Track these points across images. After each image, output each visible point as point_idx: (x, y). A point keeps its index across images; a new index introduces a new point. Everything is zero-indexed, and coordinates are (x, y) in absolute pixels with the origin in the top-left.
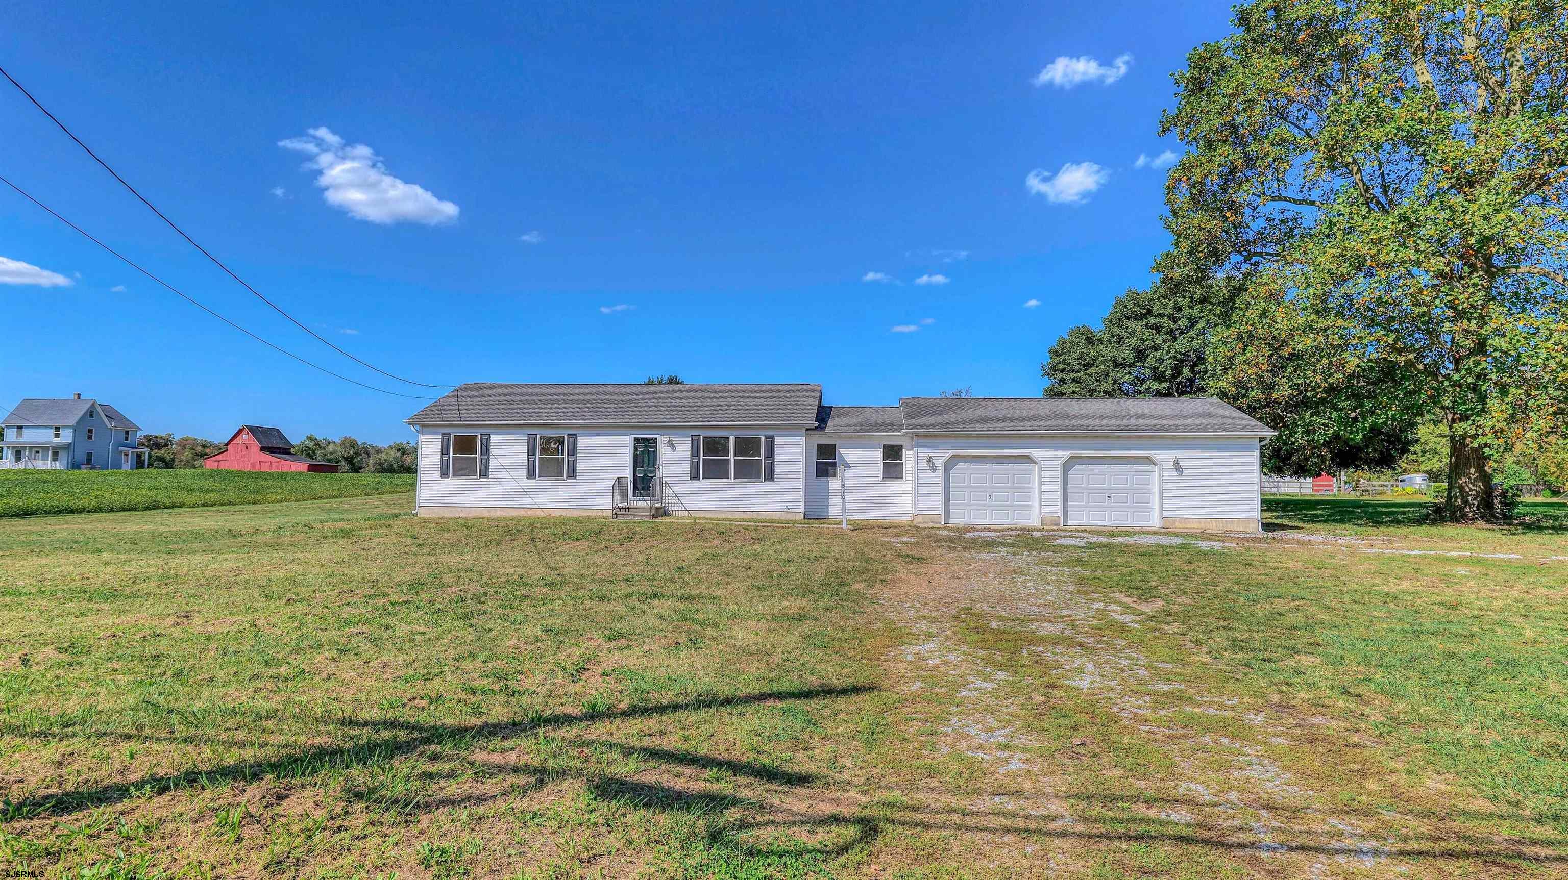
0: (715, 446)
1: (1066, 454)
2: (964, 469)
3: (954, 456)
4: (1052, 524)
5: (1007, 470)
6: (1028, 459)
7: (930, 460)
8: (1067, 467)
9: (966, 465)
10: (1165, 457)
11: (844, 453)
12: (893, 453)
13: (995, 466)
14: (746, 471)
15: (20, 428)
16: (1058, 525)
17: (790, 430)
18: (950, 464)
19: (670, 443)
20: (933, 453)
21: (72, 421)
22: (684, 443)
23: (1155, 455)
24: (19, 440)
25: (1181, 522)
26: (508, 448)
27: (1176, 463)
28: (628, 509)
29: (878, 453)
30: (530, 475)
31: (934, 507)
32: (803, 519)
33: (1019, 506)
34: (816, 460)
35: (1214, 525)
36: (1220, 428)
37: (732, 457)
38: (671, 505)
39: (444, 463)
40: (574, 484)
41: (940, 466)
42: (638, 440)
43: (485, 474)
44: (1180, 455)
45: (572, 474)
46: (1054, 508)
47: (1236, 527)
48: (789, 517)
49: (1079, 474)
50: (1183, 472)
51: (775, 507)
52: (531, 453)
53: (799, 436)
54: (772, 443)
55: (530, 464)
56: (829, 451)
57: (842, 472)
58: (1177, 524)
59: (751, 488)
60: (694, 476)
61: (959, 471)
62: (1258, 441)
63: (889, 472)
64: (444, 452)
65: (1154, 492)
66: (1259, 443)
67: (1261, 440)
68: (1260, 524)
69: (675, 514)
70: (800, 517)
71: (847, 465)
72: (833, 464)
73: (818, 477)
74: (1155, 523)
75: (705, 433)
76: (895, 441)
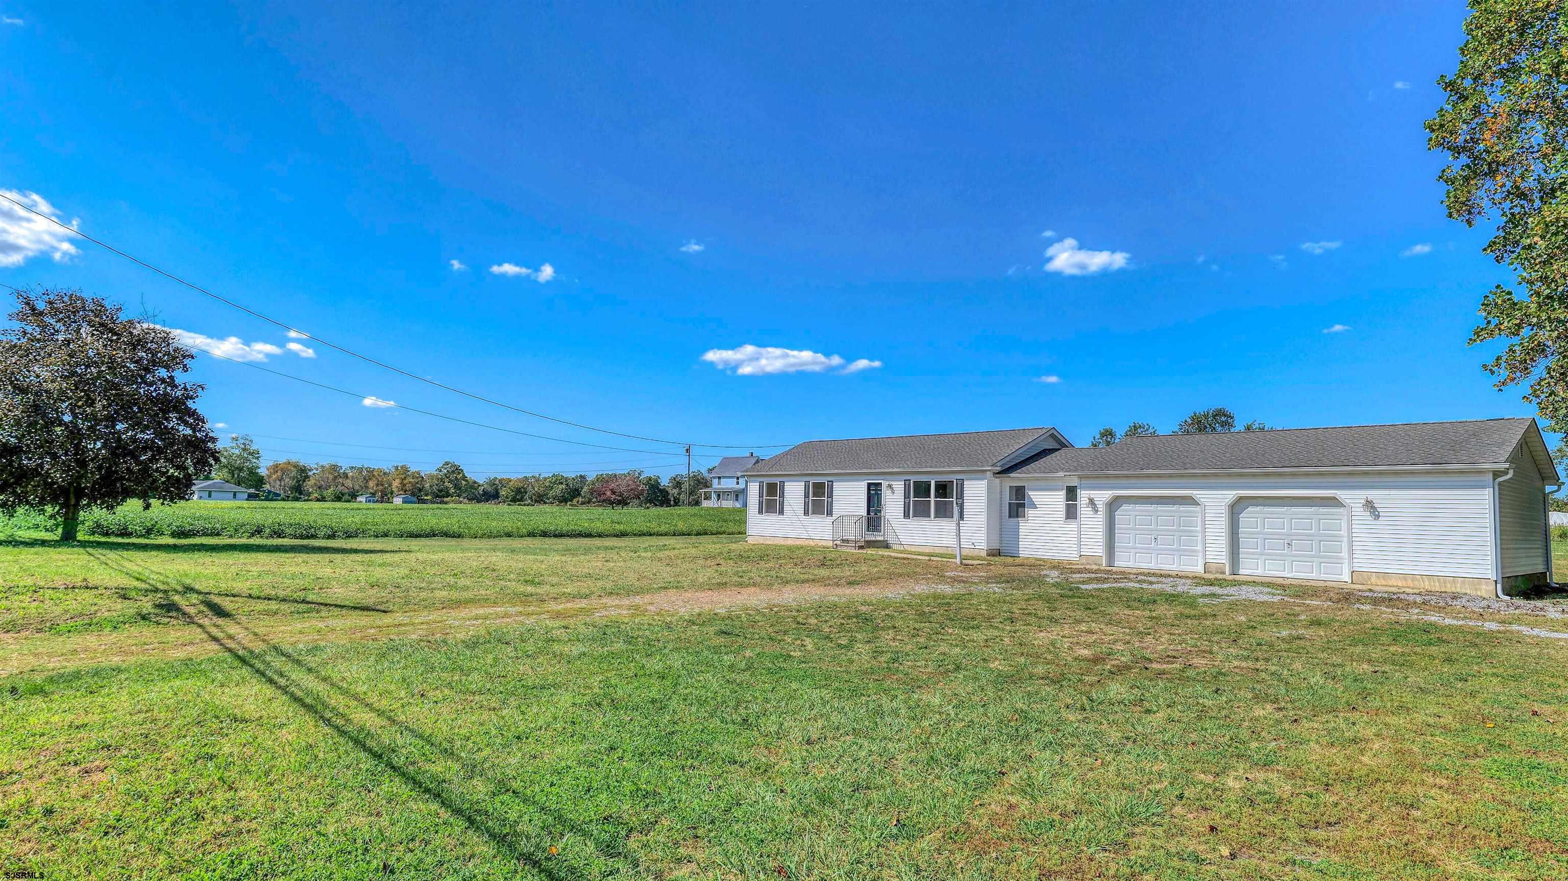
0: (922, 489)
1: (1231, 495)
2: (1129, 511)
4: (1217, 572)
5: (1173, 511)
6: (1190, 501)
7: (1092, 502)
8: (1236, 509)
9: (1131, 507)
10: (1353, 498)
11: (1034, 495)
12: (1071, 493)
13: (1160, 508)
14: (943, 512)
15: (719, 478)
16: (1224, 573)
17: (978, 474)
18: (1113, 505)
19: (890, 486)
20: (1094, 494)
22: (899, 486)
23: (1342, 495)
24: (719, 487)
25: (1378, 578)
26: (794, 492)
27: (1369, 505)
28: (847, 541)
29: (1062, 494)
30: (806, 513)
31: (1095, 547)
32: (988, 555)
33: (1184, 550)
34: (1008, 501)
35: (1427, 583)
36: (1432, 460)
37: (932, 499)
38: (891, 540)
39: (761, 503)
40: (830, 520)
41: (1101, 507)
42: (869, 485)
43: (781, 512)
44: (1374, 495)
45: (830, 513)
46: (1218, 553)
47: (1459, 589)
48: (975, 553)
49: (1250, 518)
50: (1379, 516)
51: (964, 544)
52: (806, 496)
53: (982, 479)
54: (962, 485)
55: (806, 504)
56: (1019, 492)
57: (1030, 512)
58: (1373, 580)
59: (947, 526)
60: (906, 515)
61: (1124, 513)
62: (1491, 476)
63: (1071, 513)
64: (761, 496)
65: (1345, 539)
66: (1494, 479)
67: (1496, 474)
68: (1499, 586)
69: (895, 547)
70: (984, 554)
71: (1034, 506)
72: (1023, 505)
73: (1010, 516)
74: (1346, 577)
75: (913, 478)
76: (1074, 482)
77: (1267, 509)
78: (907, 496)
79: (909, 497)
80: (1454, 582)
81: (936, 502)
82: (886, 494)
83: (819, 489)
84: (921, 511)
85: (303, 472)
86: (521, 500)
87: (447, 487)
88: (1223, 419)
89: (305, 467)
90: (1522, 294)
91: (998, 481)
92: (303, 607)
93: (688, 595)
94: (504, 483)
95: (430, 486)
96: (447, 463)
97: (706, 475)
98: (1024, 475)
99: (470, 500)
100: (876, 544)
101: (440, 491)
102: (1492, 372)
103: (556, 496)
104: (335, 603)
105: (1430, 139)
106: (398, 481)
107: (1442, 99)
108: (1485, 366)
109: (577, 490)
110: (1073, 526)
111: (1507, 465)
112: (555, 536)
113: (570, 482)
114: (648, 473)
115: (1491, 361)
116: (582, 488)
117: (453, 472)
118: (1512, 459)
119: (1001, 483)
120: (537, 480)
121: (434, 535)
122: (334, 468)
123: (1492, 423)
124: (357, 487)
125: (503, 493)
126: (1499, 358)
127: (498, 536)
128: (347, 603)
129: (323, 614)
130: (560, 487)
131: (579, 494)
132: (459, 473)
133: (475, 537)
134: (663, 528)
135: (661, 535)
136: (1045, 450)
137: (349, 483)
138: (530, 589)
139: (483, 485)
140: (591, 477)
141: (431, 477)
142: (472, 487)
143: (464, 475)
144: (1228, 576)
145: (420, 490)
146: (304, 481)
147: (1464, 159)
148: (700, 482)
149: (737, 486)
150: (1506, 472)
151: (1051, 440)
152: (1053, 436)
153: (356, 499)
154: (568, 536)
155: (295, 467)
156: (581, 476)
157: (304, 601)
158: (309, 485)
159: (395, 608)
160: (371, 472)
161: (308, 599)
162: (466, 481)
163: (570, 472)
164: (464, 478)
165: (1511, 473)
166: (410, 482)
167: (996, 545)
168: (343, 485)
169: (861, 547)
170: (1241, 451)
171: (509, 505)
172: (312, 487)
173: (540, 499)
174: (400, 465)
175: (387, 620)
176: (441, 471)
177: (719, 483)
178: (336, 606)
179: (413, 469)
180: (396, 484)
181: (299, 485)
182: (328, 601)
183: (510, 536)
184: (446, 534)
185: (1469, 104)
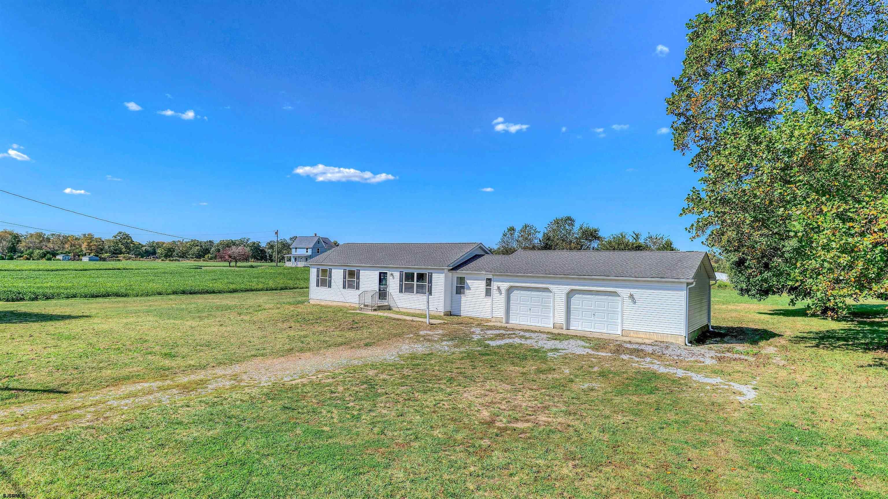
0: (409, 277)
1: (568, 288)
2: (518, 294)
3: (511, 287)
4: (559, 329)
5: (539, 295)
6: (547, 290)
7: (499, 288)
8: (570, 295)
9: (518, 292)
10: (624, 292)
11: (469, 282)
12: (489, 282)
14: (421, 290)
15: (296, 248)
16: (563, 329)
17: (440, 270)
18: (510, 290)
19: (392, 274)
20: (499, 284)
21: (311, 246)
22: (397, 274)
23: (619, 290)
24: (296, 253)
25: (634, 333)
26: (337, 275)
27: (631, 296)
28: (367, 306)
29: (484, 283)
30: (344, 287)
31: (500, 313)
32: (445, 315)
33: (545, 316)
34: (456, 285)
35: (655, 337)
36: (660, 276)
37: (415, 282)
38: (392, 305)
39: (318, 281)
40: (358, 292)
41: (504, 292)
42: (380, 273)
43: (330, 286)
44: (633, 291)
45: (358, 288)
46: (560, 319)
47: (670, 340)
48: (438, 314)
49: (576, 300)
50: (636, 302)
51: (431, 308)
52: (345, 278)
53: (442, 273)
54: (431, 276)
55: (344, 282)
56: (461, 280)
57: (467, 291)
58: (632, 334)
59: (423, 298)
60: (401, 291)
61: (515, 294)
62: (686, 285)
63: (488, 293)
64: (318, 276)
65: (620, 313)
66: (687, 286)
67: (688, 284)
68: (687, 339)
69: (394, 309)
70: (442, 314)
71: (469, 288)
72: (463, 288)
73: (457, 293)
74: (619, 332)
75: (405, 271)
76: (490, 277)
77: (584, 296)
78: (401, 280)
79: (402, 281)
80: (667, 337)
81: (418, 286)
82: (389, 278)
83: (352, 274)
84: (409, 289)
85: (17, 239)
86: (171, 256)
87: (120, 248)
88: (570, 222)
89: (17, 234)
90: (703, 195)
91: (450, 274)
92: (6, 393)
93: (269, 362)
94: (159, 245)
95: (109, 247)
96: (120, 233)
97: (289, 241)
98: (464, 272)
99: (137, 255)
100: (384, 308)
101: (116, 250)
102: (689, 232)
103: (194, 253)
104: (30, 388)
105: (667, 108)
106: (86, 244)
107: (674, 89)
108: (686, 229)
109: (207, 249)
110: (489, 300)
111: (693, 280)
112: (191, 293)
113: (203, 245)
114: (253, 239)
115: (689, 226)
116: (211, 248)
117: (124, 238)
118: (694, 278)
119: (452, 275)
120: (182, 243)
121: (108, 296)
122: (40, 235)
123: (688, 254)
124: (57, 248)
125: (159, 251)
126: (692, 225)
127: (153, 294)
128: (39, 387)
129: (21, 399)
130: (197, 248)
131: (209, 252)
132: (129, 239)
133: (137, 296)
134: (260, 286)
135: (259, 290)
136: (476, 255)
137: (51, 245)
138: (167, 363)
139: (145, 246)
140: (216, 241)
141: (109, 241)
142: (137, 248)
143: (132, 240)
144: (565, 332)
145: (102, 250)
146: (17, 243)
147: (683, 119)
148: (286, 247)
149: (307, 254)
150: (692, 283)
151: (480, 249)
152: (480, 247)
153: (55, 257)
154: (199, 293)
155: (10, 234)
156: (210, 241)
157: (7, 389)
158: (21, 246)
159: (74, 389)
160: (65, 237)
161: (10, 387)
162: (134, 244)
163: (203, 239)
164: (132, 242)
165: (694, 283)
166: (95, 245)
167: (449, 309)
168: (46, 246)
169: (375, 310)
170: (574, 263)
171: (163, 260)
172: (24, 247)
173: (183, 255)
174: (87, 233)
175: (66, 402)
176: (116, 237)
177: (296, 251)
178: (31, 390)
179: (96, 236)
180: (84, 246)
181: (14, 246)
182: (25, 386)
183: (161, 294)
184: (117, 295)
185: (686, 93)
